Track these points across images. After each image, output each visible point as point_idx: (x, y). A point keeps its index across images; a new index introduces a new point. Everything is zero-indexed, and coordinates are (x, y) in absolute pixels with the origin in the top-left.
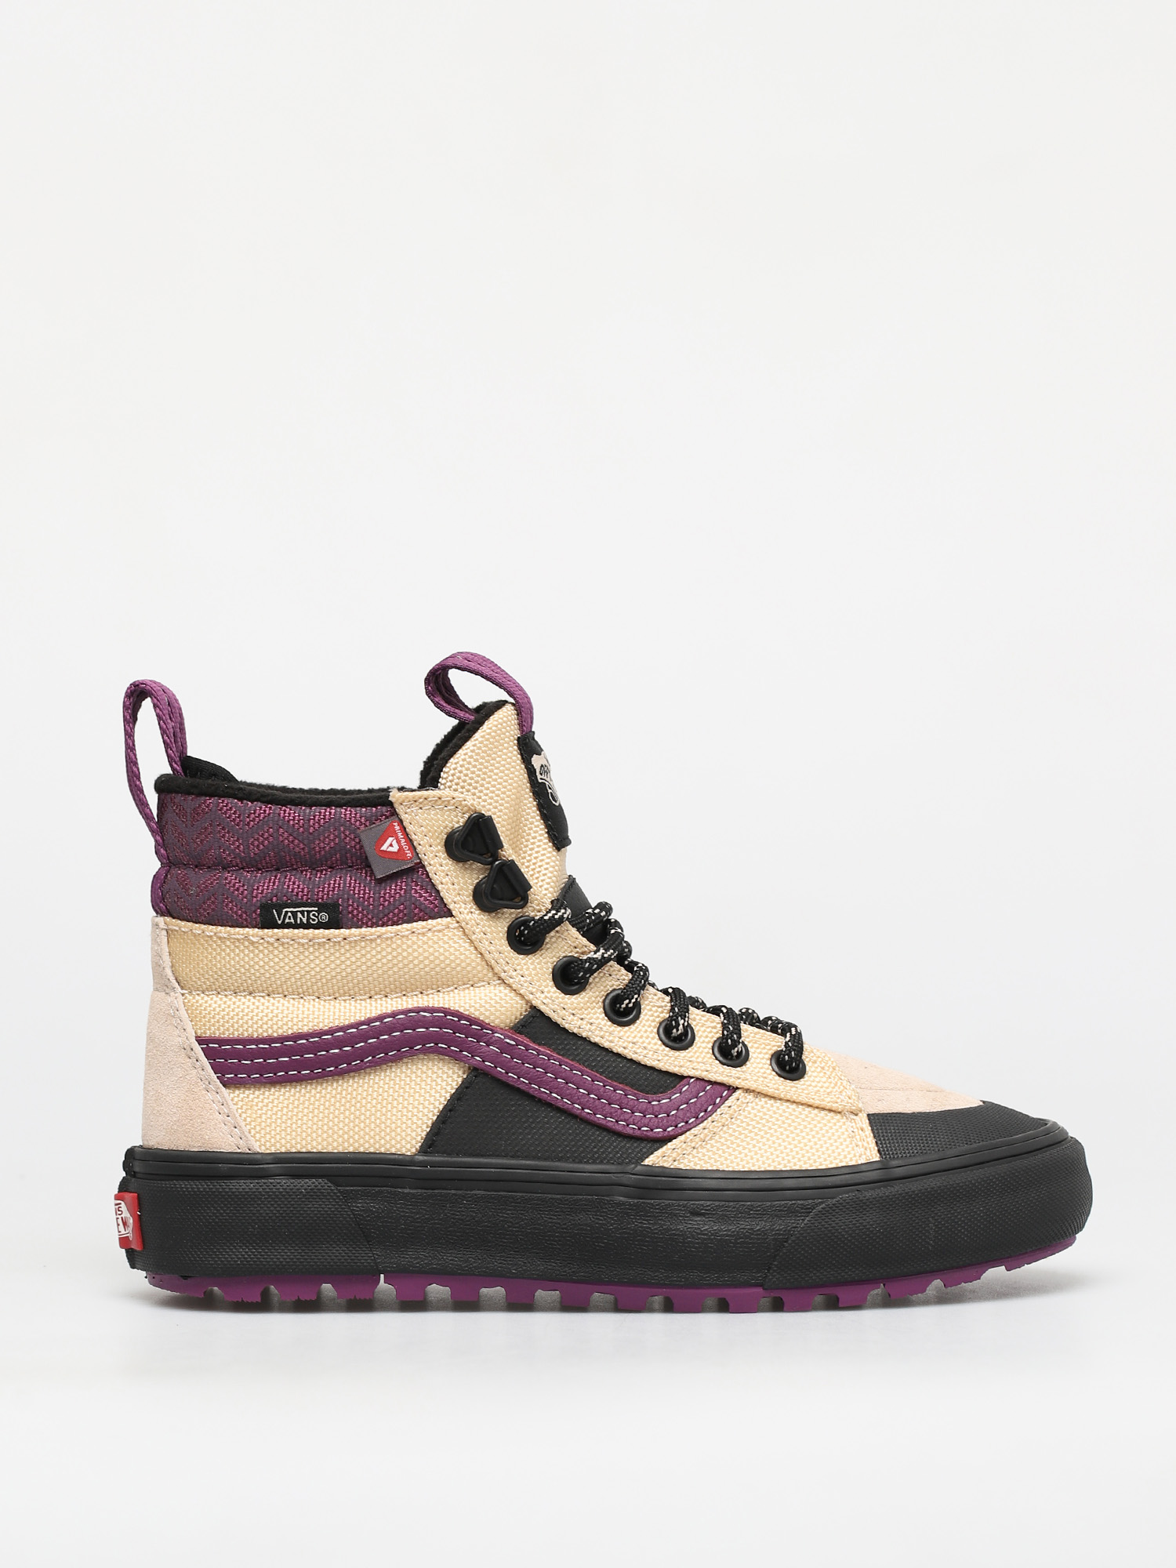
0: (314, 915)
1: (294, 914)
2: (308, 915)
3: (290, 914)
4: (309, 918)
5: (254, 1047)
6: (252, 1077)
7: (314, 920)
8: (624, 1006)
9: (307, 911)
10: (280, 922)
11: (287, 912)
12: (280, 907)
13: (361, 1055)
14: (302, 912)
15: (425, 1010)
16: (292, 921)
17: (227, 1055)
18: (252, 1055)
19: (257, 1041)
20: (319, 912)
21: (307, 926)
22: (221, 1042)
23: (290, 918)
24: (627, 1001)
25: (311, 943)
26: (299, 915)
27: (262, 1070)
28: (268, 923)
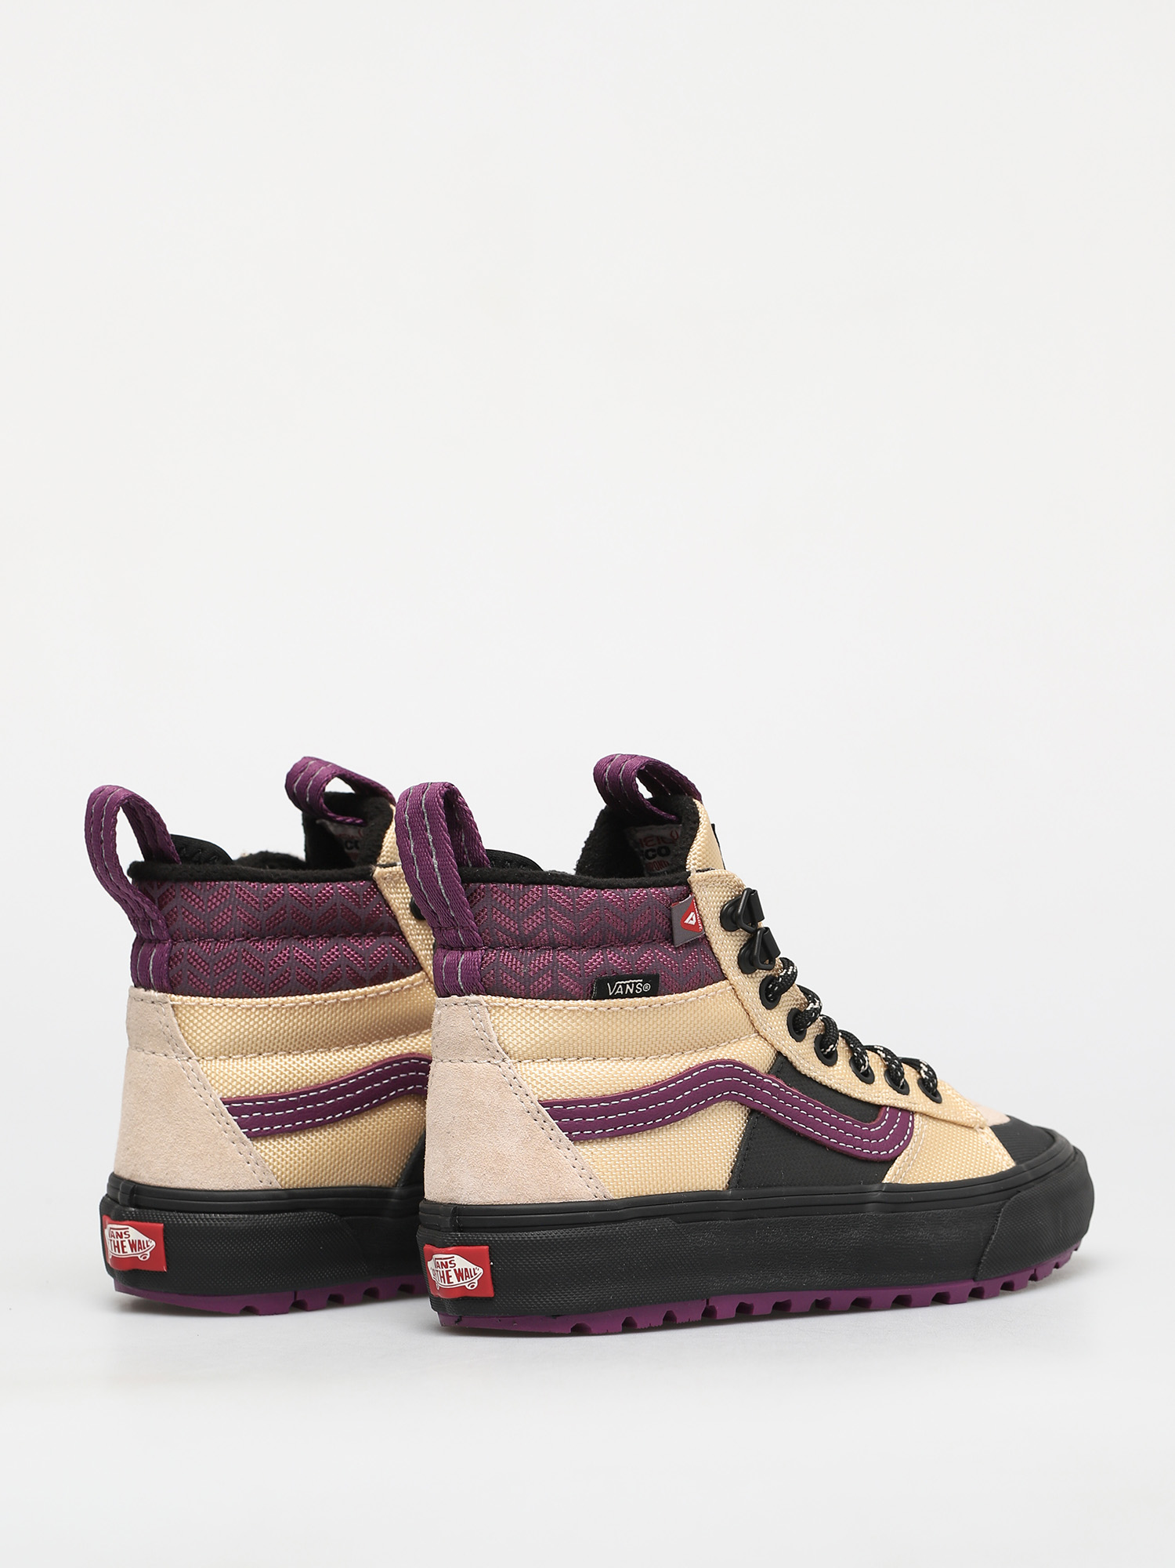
0: (639, 986)
1: (624, 986)
2: (635, 986)
3: (620, 986)
4: (635, 988)
5: (596, 1105)
6: (596, 1132)
7: (639, 990)
8: (829, 1050)
9: (634, 983)
10: (611, 994)
11: (618, 985)
12: (612, 981)
13: (679, 1105)
14: (630, 984)
15: (720, 1062)
16: (622, 992)
17: (572, 1115)
18: (594, 1113)
19: (598, 1100)
20: (643, 983)
21: (634, 995)
22: (565, 1103)
23: (620, 990)
24: (832, 1046)
25: (636, 1010)
26: (628, 986)
27: (604, 1125)
28: (602, 995)
